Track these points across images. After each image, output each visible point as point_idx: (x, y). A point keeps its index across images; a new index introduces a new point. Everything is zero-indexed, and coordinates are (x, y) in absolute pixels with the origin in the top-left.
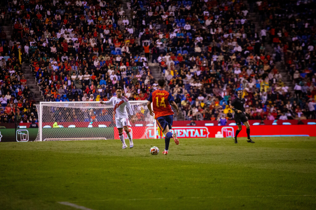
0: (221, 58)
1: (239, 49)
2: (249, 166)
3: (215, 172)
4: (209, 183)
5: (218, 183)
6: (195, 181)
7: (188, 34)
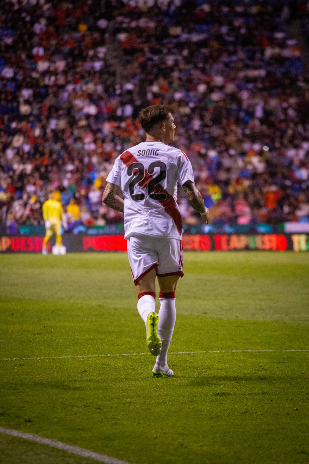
0: (62, 124)
1: (92, 110)
2: (101, 304)
3: (46, 315)
4: (34, 334)
5: (48, 333)
6: (12, 332)
7: (9, 83)
